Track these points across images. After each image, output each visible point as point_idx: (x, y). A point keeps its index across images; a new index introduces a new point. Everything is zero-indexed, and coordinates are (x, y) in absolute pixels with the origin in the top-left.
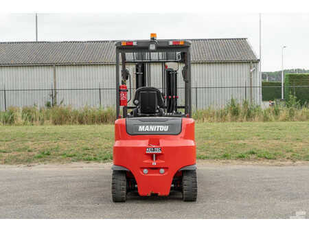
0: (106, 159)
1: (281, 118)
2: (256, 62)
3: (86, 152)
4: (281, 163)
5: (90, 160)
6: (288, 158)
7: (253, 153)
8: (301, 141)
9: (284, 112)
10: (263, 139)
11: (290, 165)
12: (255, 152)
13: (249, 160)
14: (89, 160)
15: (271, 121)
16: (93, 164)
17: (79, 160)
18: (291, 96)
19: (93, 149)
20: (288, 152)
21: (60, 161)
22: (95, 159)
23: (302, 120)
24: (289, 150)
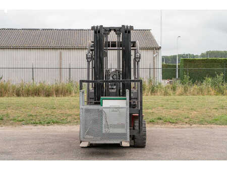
0: (49, 123)
1: (177, 93)
2: (158, 49)
3: (31, 118)
4: (182, 126)
5: (37, 124)
6: (186, 123)
7: (161, 119)
8: (195, 111)
9: (180, 89)
10: (167, 108)
11: (188, 127)
12: (162, 118)
13: (158, 123)
14: (35, 124)
15: (170, 95)
16: (39, 126)
17: (27, 124)
18: (185, 76)
19: (36, 115)
20: (185, 118)
21: (12, 124)
22: (40, 123)
23: (194, 95)
24: (186, 116)
